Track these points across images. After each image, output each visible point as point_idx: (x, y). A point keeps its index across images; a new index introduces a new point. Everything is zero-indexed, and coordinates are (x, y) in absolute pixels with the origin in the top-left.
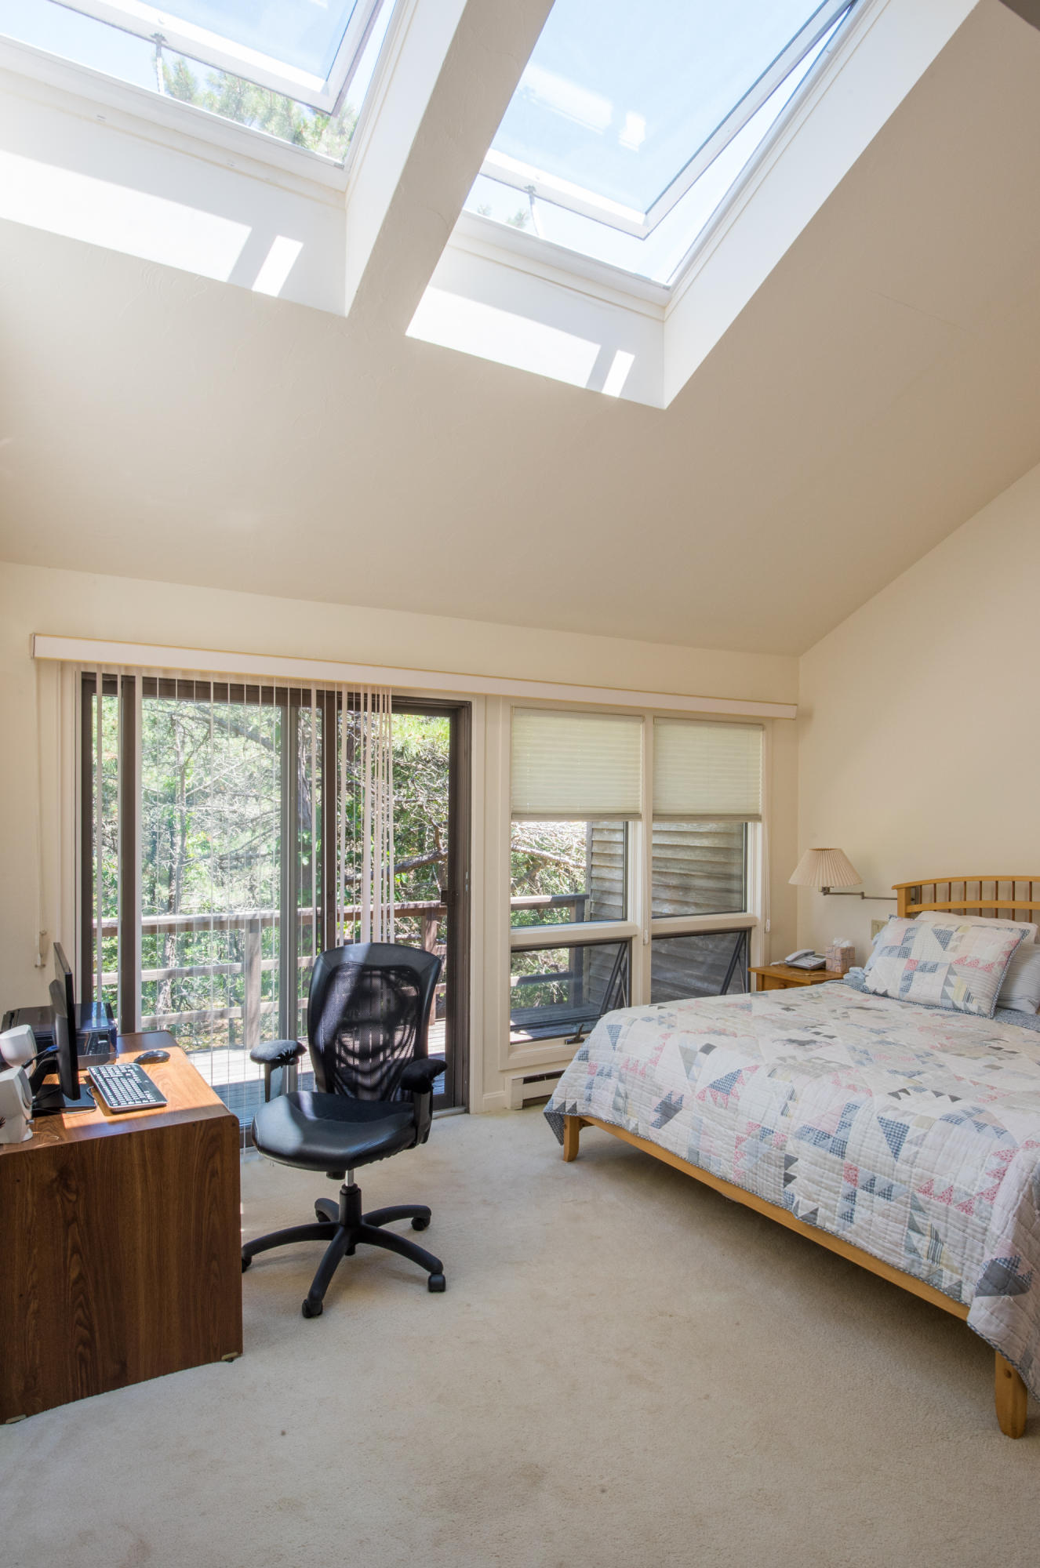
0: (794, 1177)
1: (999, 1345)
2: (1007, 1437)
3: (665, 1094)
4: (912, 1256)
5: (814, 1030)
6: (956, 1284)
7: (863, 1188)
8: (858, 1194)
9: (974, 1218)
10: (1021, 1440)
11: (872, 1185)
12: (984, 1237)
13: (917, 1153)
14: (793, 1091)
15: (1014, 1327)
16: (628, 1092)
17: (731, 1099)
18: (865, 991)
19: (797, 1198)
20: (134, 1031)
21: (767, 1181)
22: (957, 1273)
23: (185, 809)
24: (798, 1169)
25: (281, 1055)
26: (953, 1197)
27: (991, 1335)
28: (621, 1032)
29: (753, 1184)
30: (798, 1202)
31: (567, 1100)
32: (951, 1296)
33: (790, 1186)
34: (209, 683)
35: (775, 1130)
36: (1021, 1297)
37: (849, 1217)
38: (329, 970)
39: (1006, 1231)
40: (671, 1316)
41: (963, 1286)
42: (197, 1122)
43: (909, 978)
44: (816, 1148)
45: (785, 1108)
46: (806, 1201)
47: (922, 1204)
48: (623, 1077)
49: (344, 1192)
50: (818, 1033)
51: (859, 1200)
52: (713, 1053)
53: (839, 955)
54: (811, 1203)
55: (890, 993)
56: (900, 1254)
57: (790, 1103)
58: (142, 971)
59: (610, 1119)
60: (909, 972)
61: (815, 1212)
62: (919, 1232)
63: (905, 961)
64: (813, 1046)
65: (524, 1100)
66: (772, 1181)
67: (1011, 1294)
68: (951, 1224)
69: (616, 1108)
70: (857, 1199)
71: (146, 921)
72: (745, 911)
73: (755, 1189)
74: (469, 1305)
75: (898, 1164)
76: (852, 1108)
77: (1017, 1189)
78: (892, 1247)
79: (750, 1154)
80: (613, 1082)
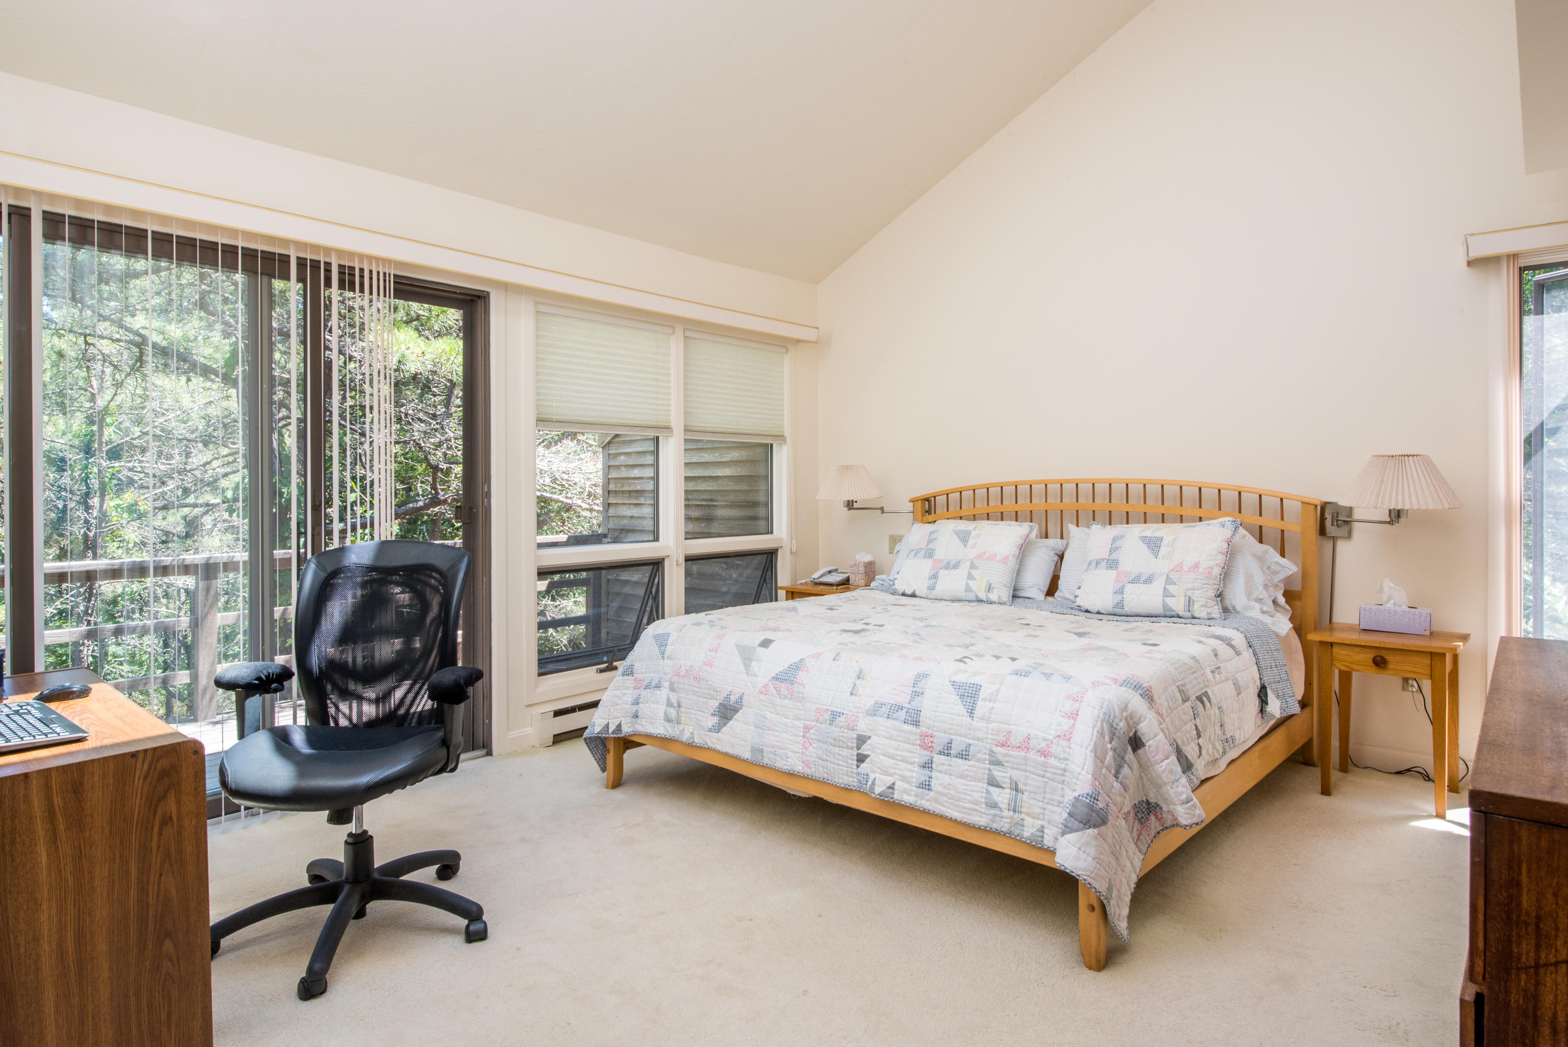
0: (867, 756)
1: (1088, 878)
2: (1092, 971)
3: (721, 698)
4: (993, 811)
5: (863, 622)
6: (1038, 830)
7: (940, 753)
8: (934, 760)
9: (1052, 761)
10: (1104, 971)
11: (949, 748)
12: (1063, 778)
13: (992, 708)
14: (861, 671)
15: (1099, 859)
16: (681, 700)
17: (795, 688)
18: (894, 593)
19: (872, 776)
20: (33, 671)
21: (839, 765)
22: (1038, 819)
23: (104, 464)
24: (873, 748)
25: (259, 679)
26: (1031, 744)
27: (1080, 870)
28: (670, 640)
29: (824, 772)
30: (874, 780)
31: (610, 721)
32: (1034, 843)
33: (863, 765)
34: (146, 231)
35: (845, 712)
36: (1103, 828)
37: (926, 786)
38: (323, 575)
39: (1086, 767)
40: (750, 920)
41: (1046, 830)
42: (138, 752)
43: (935, 577)
44: (890, 721)
45: (853, 688)
46: (883, 777)
47: (1000, 757)
48: (676, 686)
49: (350, 840)
50: (866, 624)
51: (937, 766)
52: (772, 646)
53: (862, 569)
54: (888, 778)
55: (917, 593)
56: (981, 812)
57: (858, 682)
58: (46, 632)
59: (662, 732)
60: (935, 572)
61: (892, 787)
62: (998, 786)
63: (930, 561)
64: (867, 633)
65: (554, 736)
66: (844, 764)
67: (1095, 826)
68: (1030, 772)
69: (668, 720)
70: (934, 766)
71: (49, 568)
72: (772, 533)
73: (826, 776)
74: (519, 949)
75: (974, 723)
76: (921, 677)
77: (1091, 726)
78: (973, 806)
79: (819, 741)
80: (664, 693)
